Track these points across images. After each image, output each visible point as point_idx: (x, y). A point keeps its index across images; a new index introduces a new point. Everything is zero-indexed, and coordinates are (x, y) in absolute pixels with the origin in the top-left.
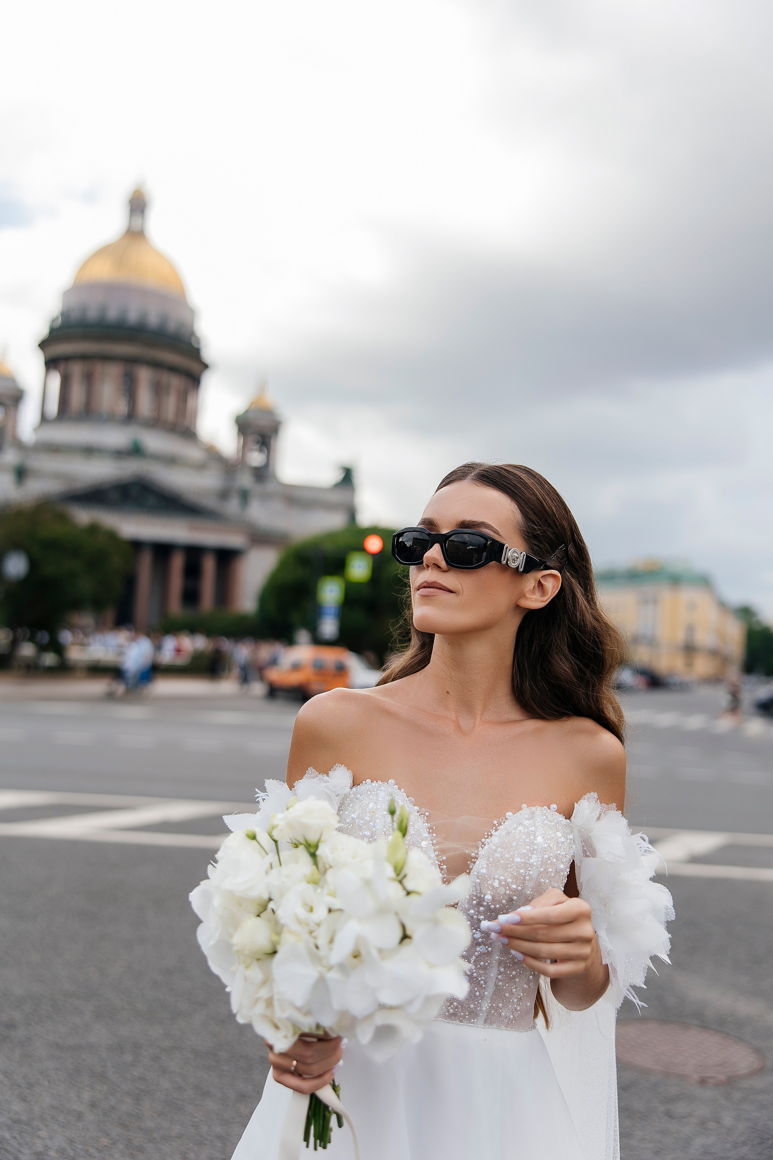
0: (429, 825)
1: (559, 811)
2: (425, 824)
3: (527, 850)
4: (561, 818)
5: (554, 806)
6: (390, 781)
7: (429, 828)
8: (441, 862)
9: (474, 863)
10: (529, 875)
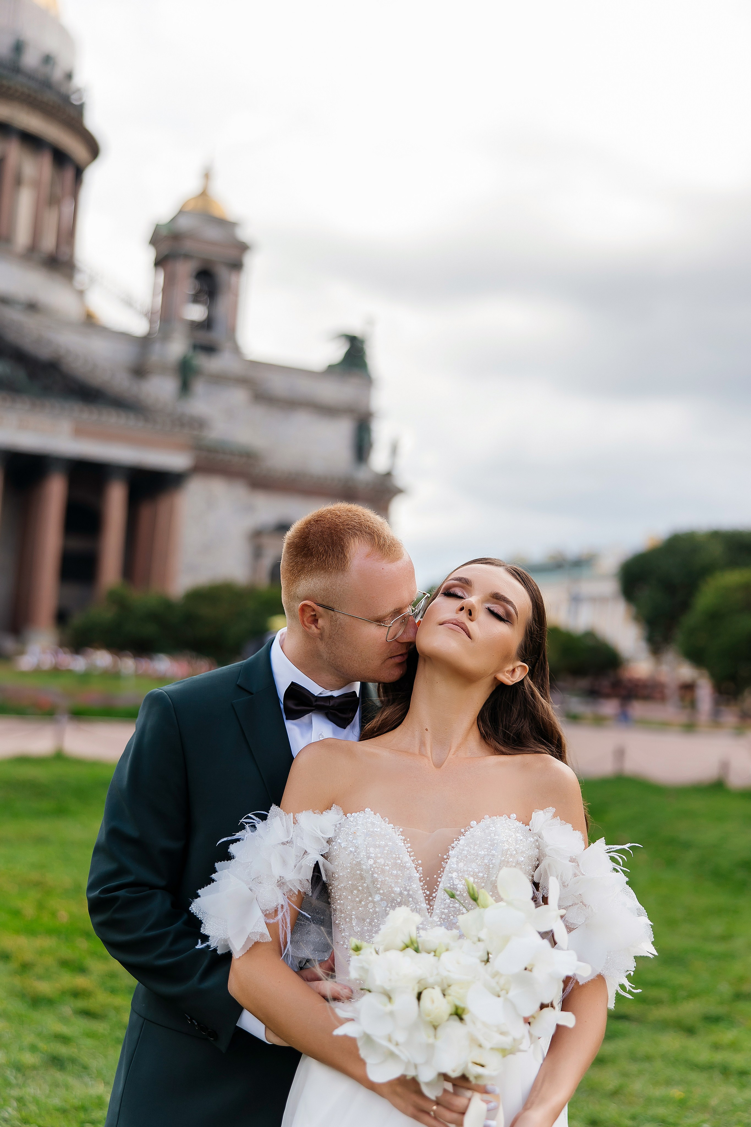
0: (404, 838)
1: (518, 819)
2: (399, 836)
3: (489, 845)
4: (519, 824)
5: (514, 816)
6: (366, 809)
7: (404, 840)
8: (417, 865)
9: (447, 862)
10: (492, 864)
